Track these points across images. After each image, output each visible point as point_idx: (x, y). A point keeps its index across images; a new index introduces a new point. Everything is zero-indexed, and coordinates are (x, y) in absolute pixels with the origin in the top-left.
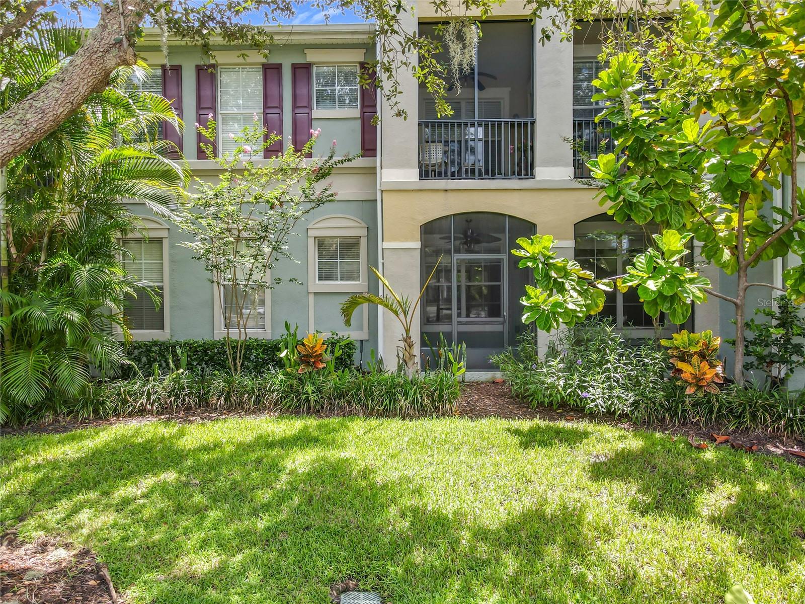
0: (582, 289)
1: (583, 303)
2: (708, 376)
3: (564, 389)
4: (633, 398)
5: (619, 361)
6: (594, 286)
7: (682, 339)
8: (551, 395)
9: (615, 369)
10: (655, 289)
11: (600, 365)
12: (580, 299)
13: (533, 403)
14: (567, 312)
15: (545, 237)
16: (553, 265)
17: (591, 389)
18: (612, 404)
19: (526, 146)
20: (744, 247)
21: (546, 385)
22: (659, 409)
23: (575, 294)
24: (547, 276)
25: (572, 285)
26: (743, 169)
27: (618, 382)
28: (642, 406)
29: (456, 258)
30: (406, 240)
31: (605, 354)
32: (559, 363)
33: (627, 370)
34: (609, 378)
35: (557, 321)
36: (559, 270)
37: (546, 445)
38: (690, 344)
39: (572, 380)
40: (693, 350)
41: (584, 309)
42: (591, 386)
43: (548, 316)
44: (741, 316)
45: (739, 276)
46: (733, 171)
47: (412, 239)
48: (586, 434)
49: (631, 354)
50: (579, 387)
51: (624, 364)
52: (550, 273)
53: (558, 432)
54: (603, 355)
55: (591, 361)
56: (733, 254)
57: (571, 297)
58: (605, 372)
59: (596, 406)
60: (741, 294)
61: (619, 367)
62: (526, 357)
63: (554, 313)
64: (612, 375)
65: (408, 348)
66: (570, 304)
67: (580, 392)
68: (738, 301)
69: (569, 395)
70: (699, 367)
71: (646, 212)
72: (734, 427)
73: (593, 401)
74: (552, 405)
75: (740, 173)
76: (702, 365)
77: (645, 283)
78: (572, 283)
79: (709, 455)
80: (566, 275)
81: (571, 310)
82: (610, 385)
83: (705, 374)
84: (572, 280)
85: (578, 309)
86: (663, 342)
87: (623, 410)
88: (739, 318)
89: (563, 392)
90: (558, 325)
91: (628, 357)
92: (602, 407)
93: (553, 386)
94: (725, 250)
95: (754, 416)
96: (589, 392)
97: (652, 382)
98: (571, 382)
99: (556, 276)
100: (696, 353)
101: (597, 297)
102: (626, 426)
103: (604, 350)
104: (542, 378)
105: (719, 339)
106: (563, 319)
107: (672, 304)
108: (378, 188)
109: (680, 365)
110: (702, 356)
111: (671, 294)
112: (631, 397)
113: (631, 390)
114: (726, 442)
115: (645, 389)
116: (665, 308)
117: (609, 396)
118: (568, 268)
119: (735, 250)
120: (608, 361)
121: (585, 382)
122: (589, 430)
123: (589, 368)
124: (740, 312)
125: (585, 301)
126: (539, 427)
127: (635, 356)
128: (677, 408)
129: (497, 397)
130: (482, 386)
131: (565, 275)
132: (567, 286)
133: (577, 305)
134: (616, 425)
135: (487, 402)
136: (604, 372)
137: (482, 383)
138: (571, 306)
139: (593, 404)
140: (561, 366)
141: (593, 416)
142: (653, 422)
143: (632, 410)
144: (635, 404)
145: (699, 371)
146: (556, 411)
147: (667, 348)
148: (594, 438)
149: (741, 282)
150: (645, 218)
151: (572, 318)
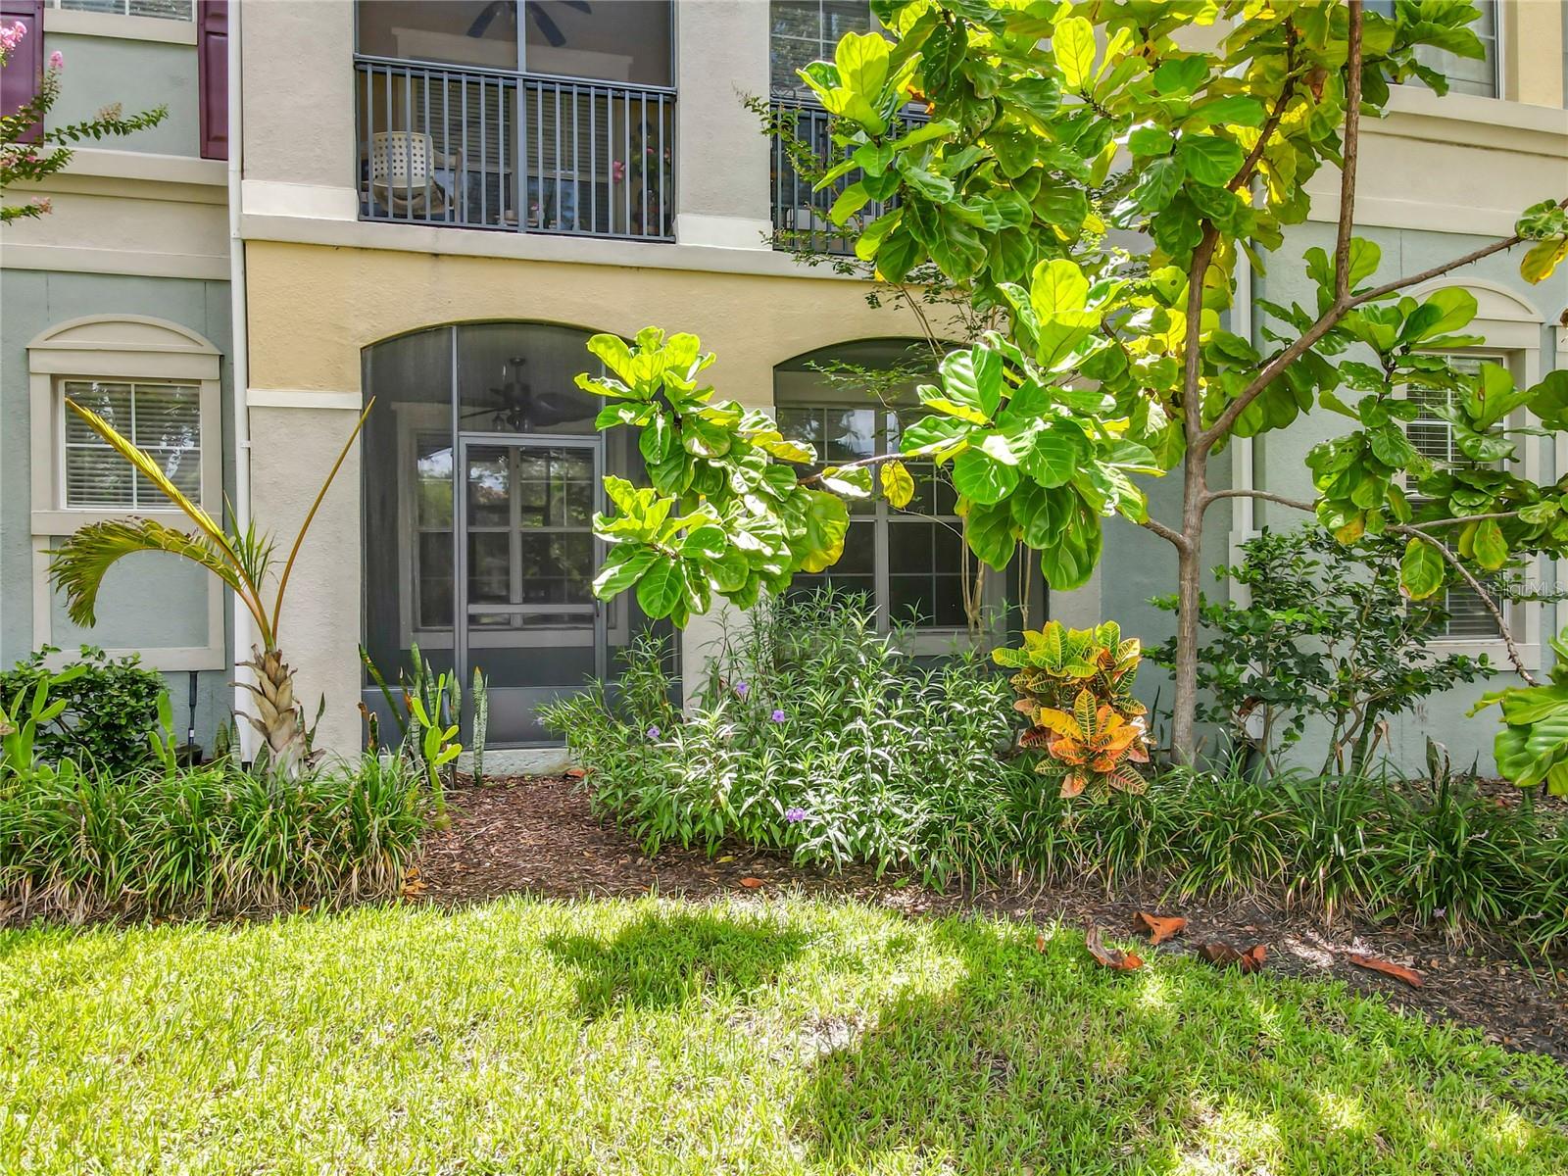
0: (781, 489)
1: (781, 531)
2: (1117, 745)
3: (735, 798)
4: (924, 817)
5: (886, 710)
6: (817, 486)
7: (1047, 645)
8: (695, 818)
9: (877, 733)
10: (1011, 461)
11: (836, 723)
12: (773, 519)
13: (649, 840)
14: (732, 559)
15: (675, 338)
16: (699, 421)
17: (810, 795)
18: (869, 835)
19: (653, 161)
20: (1197, 399)
21: (683, 789)
22: (995, 843)
23: (759, 507)
24: (678, 454)
25: (751, 480)
26: (1221, 147)
27: (882, 770)
28: (950, 836)
29: (464, 442)
30: (319, 385)
31: (851, 690)
32: (721, 722)
33: (909, 737)
34: (860, 759)
35: (701, 589)
36: (712, 435)
37: (662, 1000)
38: (1066, 660)
39: (758, 769)
40: (1077, 672)
41: (786, 551)
42: (811, 785)
43: (676, 574)
44: (1193, 580)
45: (1188, 473)
46: (1194, 153)
47: (339, 384)
48: (791, 944)
49: (919, 689)
50: (779, 790)
51: (899, 719)
52: (687, 444)
53: (709, 939)
54: (844, 695)
55: (808, 714)
56: (1172, 416)
57: (749, 514)
58: (850, 745)
59: (826, 846)
60: (1193, 519)
61: (886, 726)
62: (640, 706)
63: (694, 563)
64: (868, 751)
65: (269, 688)
66: (744, 535)
67: (778, 806)
68: (1187, 541)
69: (751, 814)
70: (1093, 721)
71: (969, 247)
72: (1193, 890)
73: (819, 831)
74: (704, 842)
75: (1214, 159)
76: (1100, 715)
77: (980, 441)
78: (753, 474)
79: (1153, 994)
80: (735, 447)
81: (748, 554)
82: (863, 782)
83: (1108, 740)
84: (754, 466)
85: (768, 551)
86: (999, 656)
87: (898, 853)
88: (1187, 584)
89: (731, 809)
90: (706, 600)
91: (910, 699)
92: (842, 848)
93: (702, 791)
94: (1152, 404)
95: (1240, 853)
96: (805, 805)
97: (973, 767)
98: (754, 776)
99: (703, 452)
100: (1083, 681)
101: (825, 518)
102: (904, 899)
103: (847, 679)
104: (673, 767)
105: (1137, 644)
106: (722, 581)
107: (1055, 520)
108: (234, 233)
109: (1048, 717)
110: (1099, 688)
111: (1057, 483)
112: (920, 814)
113: (919, 792)
114: (1178, 934)
115: (954, 787)
116: (1031, 536)
117: (860, 814)
118: (743, 429)
119: (1176, 403)
120: (857, 712)
121: (794, 773)
122: (805, 927)
123: (806, 734)
124: (1189, 569)
125: (790, 527)
126: (653, 926)
127: (928, 697)
128: (1041, 838)
129: (557, 820)
130: (532, 788)
131: (731, 451)
132: (737, 483)
133: (764, 539)
134: (879, 898)
135: (528, 839)
136: (848, 744)
137: (535, 778)
138: (745, 542)
139: (818, 841)
140: (727, 730)
141: (815, 876)
142: (980, 881)
143: (921, 852)
144: (931, 834)
145: (1093, 731)
146: (714, 859)
147: (1009, 672)
148: (815, 954)
149: (1193, 490)
150: (968, 265)
151: (750, 579)
